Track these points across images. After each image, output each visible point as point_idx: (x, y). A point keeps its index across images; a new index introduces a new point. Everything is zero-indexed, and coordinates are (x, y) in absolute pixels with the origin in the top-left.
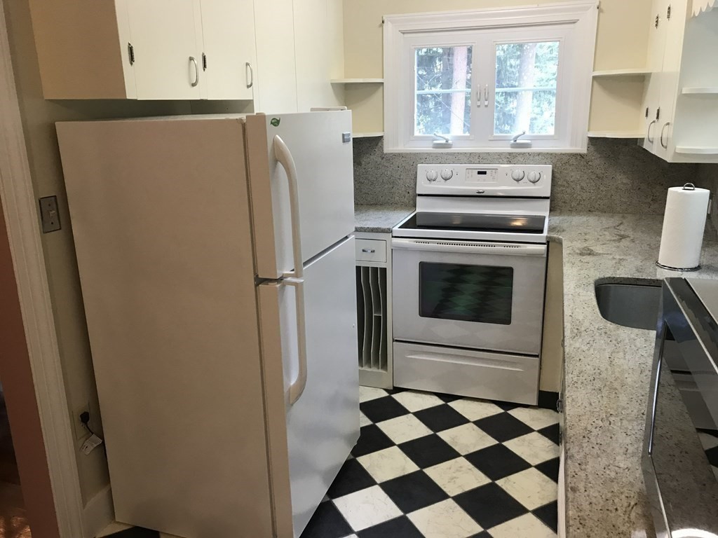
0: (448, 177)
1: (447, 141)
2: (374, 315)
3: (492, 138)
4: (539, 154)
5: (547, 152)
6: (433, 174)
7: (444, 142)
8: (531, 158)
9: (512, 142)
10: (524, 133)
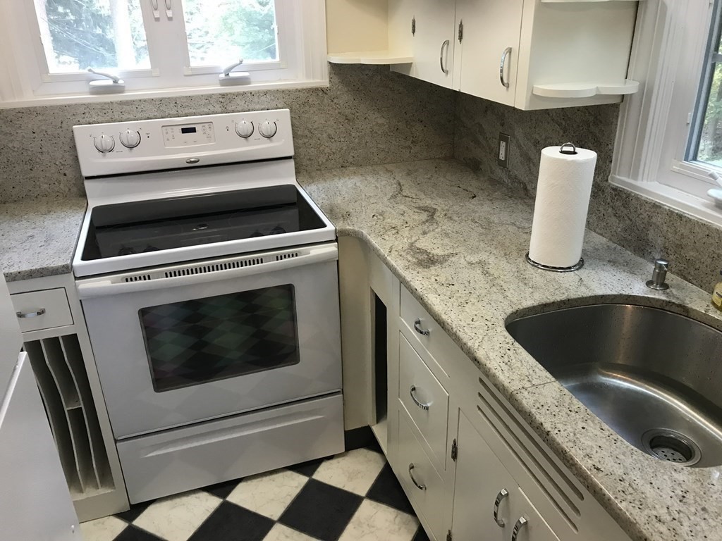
0: (134, 144)
1: (115, 82)
2: (66, 410)
3: (190, 73)
4: (266, 93)
5: (278, 88)
6: (106, 141)
7: (110, 82)
8: (256, 99)
9: (223, 76)
10: (241, 62)
